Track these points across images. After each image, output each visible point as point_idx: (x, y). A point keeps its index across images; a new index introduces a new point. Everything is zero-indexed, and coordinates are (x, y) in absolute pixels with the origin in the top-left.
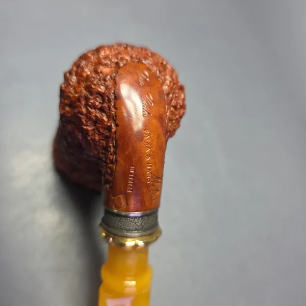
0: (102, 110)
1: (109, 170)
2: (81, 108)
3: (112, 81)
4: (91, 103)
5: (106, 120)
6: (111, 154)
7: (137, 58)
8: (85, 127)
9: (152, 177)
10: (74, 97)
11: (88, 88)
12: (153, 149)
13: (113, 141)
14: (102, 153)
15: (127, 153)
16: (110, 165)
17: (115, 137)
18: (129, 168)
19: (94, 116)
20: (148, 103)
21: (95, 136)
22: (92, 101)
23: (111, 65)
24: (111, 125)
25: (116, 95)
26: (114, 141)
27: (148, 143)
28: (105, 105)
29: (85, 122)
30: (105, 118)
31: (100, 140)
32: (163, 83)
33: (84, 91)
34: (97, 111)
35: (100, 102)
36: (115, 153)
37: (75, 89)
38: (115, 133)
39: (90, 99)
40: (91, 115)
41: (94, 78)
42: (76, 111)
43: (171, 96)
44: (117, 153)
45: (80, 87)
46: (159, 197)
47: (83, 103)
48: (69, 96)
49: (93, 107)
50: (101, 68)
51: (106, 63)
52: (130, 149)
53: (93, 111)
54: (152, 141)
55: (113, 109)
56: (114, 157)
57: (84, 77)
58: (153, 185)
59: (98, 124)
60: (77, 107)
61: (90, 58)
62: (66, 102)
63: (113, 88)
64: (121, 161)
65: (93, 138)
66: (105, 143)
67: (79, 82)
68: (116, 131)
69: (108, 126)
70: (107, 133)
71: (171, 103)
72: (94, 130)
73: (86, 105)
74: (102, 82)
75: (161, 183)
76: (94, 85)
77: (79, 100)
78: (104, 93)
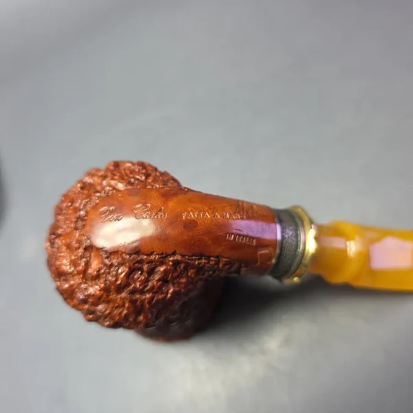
0: (151, 272)
1: (227, 267)
2: (145, 299)
3: (112, 256)
4: (140, 285)
5: (164, 268)
6: (208, 263)
7: (76, 222)
8: (169, 295)
9: (239, 212)
10: (128, 308)
11: (119, 289)
12: (206, 208)
13: (192, 260)
14: (204, 274)
15: (210, 242)
16: (221, 265)
17: (189, 256)
18: (228, 240)
19: (157, 283)
20: (146, 211)
21: (182, 283)
22: (138, 285)
23: (86, 258)
24: (172, 261)
25: (134, 252)
26: (193, 258)
27: (199, 215)
28: (145, 267)
29: (163, 295)
30: (162, 269)
31: (187, 276)
32: (114, 188)
33: (123, 295)
34: (151, 278)
35: (141, 274)
36: (208, 258)
37: (117, 307)
38: (183, 256)
39: (134, 287)
40: (156, 287)
41: (106, 281)
42: (147, 306)
43: (132, 180)
44: (208, 254)
45: (116, 300)
46: (259, 206)
47: (138, 296)
48: (126, 315)
49: (146, 284)
50: (92, 270)
51: (83, 264)
52: (206, 238)
53: (150, 284)
54: (196, 208)
55: (152, 257)
56: (212, 259)
57: (102, 295)
58: (247, 213)
59: (168, 277)
60: (142, 305)
61: (71, 286)
62: (131, 319)
63: (124, 255)
64: (218, 250)
65: (183, 285)
66: (192, 271)
67: (108, 302)
68: (181, 255)
69: (172, 265)
70: (180, 267)
71: (142, 181)
72: (173, 284)
73: (142, 292)
74: (112, 269)
75: (243, 202)
76: (116, 280)
77: (133, 302)
78: (130, 268)
